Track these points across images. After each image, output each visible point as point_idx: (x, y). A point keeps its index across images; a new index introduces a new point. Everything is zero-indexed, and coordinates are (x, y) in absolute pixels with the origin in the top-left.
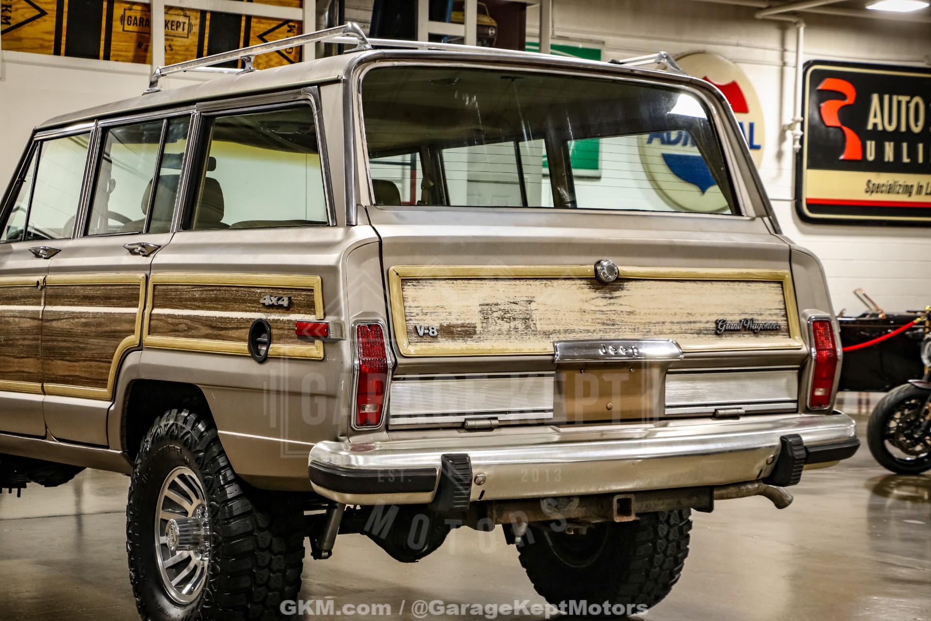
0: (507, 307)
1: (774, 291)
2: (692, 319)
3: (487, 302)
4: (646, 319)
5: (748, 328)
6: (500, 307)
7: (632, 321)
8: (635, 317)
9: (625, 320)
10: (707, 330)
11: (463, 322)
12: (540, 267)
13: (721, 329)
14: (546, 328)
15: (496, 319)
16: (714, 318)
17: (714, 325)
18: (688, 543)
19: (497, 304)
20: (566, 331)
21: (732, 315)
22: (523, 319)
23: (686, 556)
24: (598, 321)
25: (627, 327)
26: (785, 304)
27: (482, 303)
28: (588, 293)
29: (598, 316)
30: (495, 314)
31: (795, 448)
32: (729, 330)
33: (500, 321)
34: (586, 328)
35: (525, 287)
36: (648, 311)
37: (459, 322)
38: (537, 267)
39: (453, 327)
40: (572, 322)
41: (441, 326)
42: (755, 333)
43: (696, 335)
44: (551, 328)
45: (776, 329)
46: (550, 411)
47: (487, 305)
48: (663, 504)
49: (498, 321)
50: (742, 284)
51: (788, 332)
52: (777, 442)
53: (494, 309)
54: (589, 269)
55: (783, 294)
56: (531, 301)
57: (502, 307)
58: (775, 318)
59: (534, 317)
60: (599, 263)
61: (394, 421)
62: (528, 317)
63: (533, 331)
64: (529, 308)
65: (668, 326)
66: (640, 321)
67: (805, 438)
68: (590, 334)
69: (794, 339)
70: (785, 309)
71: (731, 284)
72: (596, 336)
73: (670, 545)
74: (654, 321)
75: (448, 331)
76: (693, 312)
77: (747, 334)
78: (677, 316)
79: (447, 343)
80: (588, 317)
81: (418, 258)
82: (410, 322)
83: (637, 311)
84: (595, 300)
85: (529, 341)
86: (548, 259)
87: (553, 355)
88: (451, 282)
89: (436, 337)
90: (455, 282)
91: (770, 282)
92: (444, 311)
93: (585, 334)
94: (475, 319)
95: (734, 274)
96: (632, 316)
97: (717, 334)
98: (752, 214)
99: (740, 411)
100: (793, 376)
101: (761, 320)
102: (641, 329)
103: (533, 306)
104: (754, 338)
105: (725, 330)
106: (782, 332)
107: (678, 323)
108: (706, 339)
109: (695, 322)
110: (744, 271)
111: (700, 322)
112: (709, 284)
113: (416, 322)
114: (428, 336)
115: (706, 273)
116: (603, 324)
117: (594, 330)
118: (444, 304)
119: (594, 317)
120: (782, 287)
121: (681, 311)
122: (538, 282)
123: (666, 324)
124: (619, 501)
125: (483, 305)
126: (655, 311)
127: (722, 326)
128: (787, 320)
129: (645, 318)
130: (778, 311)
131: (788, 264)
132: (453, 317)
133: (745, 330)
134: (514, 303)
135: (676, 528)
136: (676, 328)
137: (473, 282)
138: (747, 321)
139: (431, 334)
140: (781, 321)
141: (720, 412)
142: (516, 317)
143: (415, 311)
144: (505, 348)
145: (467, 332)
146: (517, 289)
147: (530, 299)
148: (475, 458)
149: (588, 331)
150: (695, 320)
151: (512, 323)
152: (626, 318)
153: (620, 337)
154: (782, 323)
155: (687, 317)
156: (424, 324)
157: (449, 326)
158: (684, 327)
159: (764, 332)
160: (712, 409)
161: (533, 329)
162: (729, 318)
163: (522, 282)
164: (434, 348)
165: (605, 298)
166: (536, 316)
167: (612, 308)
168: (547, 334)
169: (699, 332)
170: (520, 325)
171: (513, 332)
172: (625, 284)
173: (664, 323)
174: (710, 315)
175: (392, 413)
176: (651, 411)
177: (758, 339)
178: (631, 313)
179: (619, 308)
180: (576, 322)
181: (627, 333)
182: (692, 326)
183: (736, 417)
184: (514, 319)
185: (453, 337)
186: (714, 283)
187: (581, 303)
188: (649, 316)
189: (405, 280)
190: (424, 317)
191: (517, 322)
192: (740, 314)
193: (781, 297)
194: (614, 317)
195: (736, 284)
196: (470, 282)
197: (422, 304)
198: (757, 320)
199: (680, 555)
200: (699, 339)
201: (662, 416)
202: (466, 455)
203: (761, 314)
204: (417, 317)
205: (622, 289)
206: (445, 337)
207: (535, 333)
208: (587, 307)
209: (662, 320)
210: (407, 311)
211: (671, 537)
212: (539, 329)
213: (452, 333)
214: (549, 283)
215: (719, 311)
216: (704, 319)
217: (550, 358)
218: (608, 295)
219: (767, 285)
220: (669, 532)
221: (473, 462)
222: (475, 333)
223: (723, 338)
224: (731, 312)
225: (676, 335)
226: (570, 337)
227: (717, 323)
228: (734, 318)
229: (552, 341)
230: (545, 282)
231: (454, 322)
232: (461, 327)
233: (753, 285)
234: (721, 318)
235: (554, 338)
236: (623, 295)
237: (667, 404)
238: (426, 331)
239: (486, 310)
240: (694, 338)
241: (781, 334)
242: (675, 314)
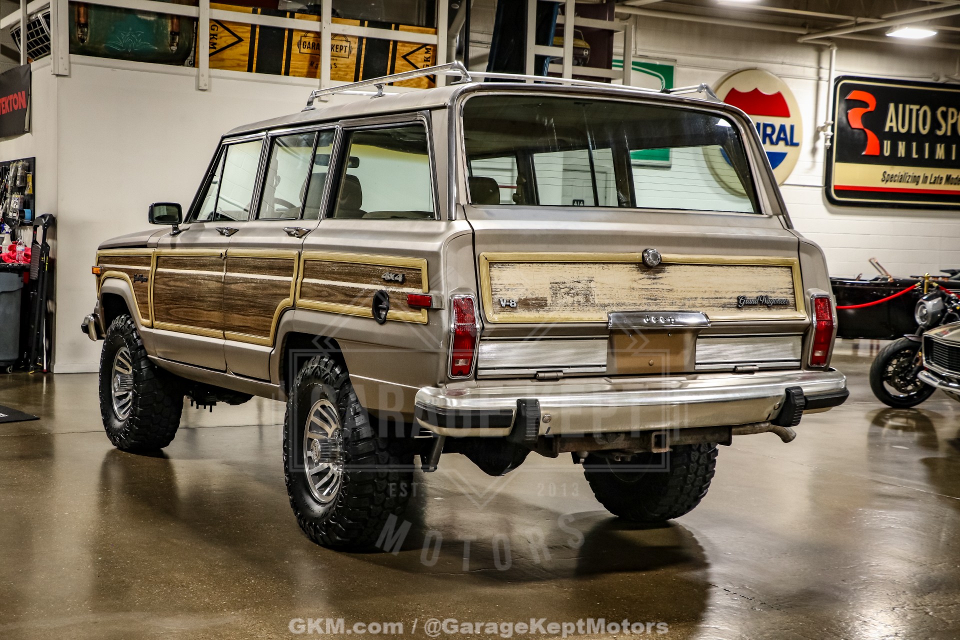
0: (572, 285)
1: (785, 274)
2: (718, 295)
3: (556, 281)
4: (683, 295)
5: (763, 302)
6: (566, 285)
7: (671, 296)
8: (673, 294)
9: (665, 296)
10: (730, 304)
11: (537, 296)
12: (599, 254)
13: (742, 303)
14: (602, 302)
15: (563, 294)
16: (737, 295)
17: (736, 301)
18: (714, 467)
19: (564, 283)
20: (618, 304)
21: (751, 292)
22: (584, 294)
23: (712, 476)
24: (644, 296)
25: (666, 301)
26: (793, 284)
27: (552, 282)
28: (636, 275)
29: (643, 292)
30: (562, 291)
31: (797, 398)
32: (747, 305)
33: (566, 296)
34: (634, 302)
35: (586, 269)
36: (684, 289)
37: (534, 297)
38: (596, 254)
39: (529, 300)
40: (623, 297)
41: (520, 299)
42: (768, 307)
43: (721, 308)
44: (607, 302)
45: (786, 304)
46: (604, 366)
47: (556, 283)
48: (692, 439)
49: (564, 296)
50: (759, 268)
51: (795, 307)
52: (782, 392)
53: (561, 286)
54: (638, 256)
55: (792, 277)
56: (591, 281)
57: (568, 285)
58: (785, 295)
59: (593, 293)
60: (646, 251)
61: (481, 373)
62: (588, 293)
63: (592, 304)
64: (589, 286)
65: (699, 301)
66: (677, 296)
67: (805, 390)
68: (637, 307)
69: (800, 312)
70: (793, 288)
71: (751, 268)
72: (642, 308)
73: (700, 468)
74: (688, 297)
75: (525, 304)
76: (720, 290)
77: (762, 308)
78: (707, 293)
79: (523, 312)
80: (636, 293)
81: (502, 246)
82: (496, 296)
83: (675, 289)
84: (643, 281)
85: (588, 312)
86: (605, 247)
87: (607, 323)
88: (529, 265)
89: (515, 308)
90: (531, 265)
91: (782, 267)
92: (522, 287)
93: (633, 307)
94: (547, 294)
95: (753, 261)
96: (671, 293)
97: (738, 307)
98: (770, 212)
99: (755, 367)
100: (798, 341)
101: (773, 296)
102: (677, 303)
103: (592, 285)
104: (767, 311)
105: (745, 305)
106: (790, 306)
107: (707, 298)
108: (729, 311)
109: (720, 298)
110: (762, 258)
111: (725, 298)
112: (733, 268)
113: (500, 296)
114: (509, 307)
115: (731, 260)
116: (648, 299)
117: (640, 304)
118: (523, 282)
119: (640, 294)
120: (791, 271)
121: (710, 289)
122: (597, 266)
123: (698, 299)
124: (656, 436)
125: (553, 283)
126: (690, 289)
127: (742, 301)
128: (795, 297)
129: (681, 294)
130: (787, 290)
131: (797, 253)
132: (529, 292)
133: (761, 305)
134: (577, 282)
135: (705, 455)
136: (705, 302)
137: (546, 265)
138: (762, 297)
139: (511, 305)
140: (790, 297)
141: (739, 368)
142: (579, 292)
143: (500, 287)
144: (569, 317)
145: (540, 304)
146: (580, 271)
147: (590, 279)
148: (543, 403)
149: (635, 304)
150: (721, 296)
151: (575, 297)
152: (667, 295)
153: (661, 310)
154: (790, 298)
155: (715, 294)
156: (505, 297)
157: (526, 300)
158: (712, 301)
159: (775, 307)
160: (732, 366)
161: (592, 302)
162: (748, 295)
163: (585, 265)
164: (513, 317)
165: (650, 278)
166: (595, 291)
167: (655, 286)
168: (604, 306)
169: (724, 306)
170: (581, 299)
171: (576, 305)
172: (666, 267)
173: (696, 298)
174: (733, 292)
175: (480, 366)
176: (683, 367)
177: (771, 312)
178: (670, 290)
179: (660, 287)
180: (626, 297)
181: (667, 306)
182: (719, 301)
183: (751, 372)
184: (578, 294)
185: (529, 308)
186: (737, 267)
187: (631, 282)
188: (684, 293)
189: (492, 264)
190: (506, 292)
191: (579, 297)
192: (757, 292)
193: (790, 279)
194: (657, 294)
195: (755, 268)
196: (543, 265)
197: (505, 282)
198: (771, 297)
199: (708, 476)
200: (724, 311)
201: (693, 371)
202: (537, 400)
203: (774, 292)
204: (501, 292)
205: (664, 272)
206: (522, 308)
207: (593, 305)
208: (635, 285)
209: (694, 296)
210: (493, 287)
211: (701, 461)
212: (597, 302)
213: (528, 304)
214: (605, 266)
215: (741, 289)
216: (728, 296)
217: (605, 325)
218: (652, 276)
219: (780, 269)
220: (699, 458)
221: (541, 405)
222: (546, 305)
223: (743, 311)
224: (750, 290)
225: (706, 308)
226: (622, 309)
227: (738, 299)
228: (752, 295)
229: (607, 312)
230: (602, 265)
231: (530, 296)
232: (535, 300)
233: (768, 269)
234: (742, 295)
235: (609, 309)
236: (664, 276)
237: (697, 362)
238: (508, 303)
239: (556, 287)
240: (720, 310)
241: (789, 308)
242: (705, 292)
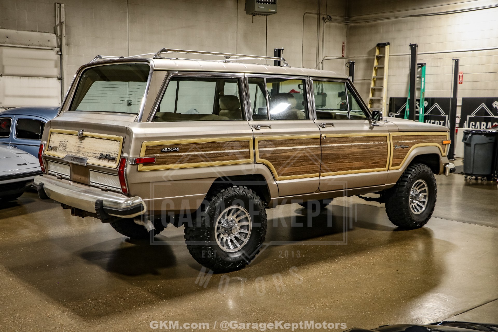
1: (118, 145)
5: (107, 158)
10: (97, 157)
11: (56, 146)
13: (102, 157)
16: (100, 153)
17: (100, 155)
20: (71, 152)
24: (77, 149)
26: (119, 150)
27: (60, 141)
28: (78, 140)
33: (61, 147)
36: (87, 148)
38: (71, 131)
43: (95, 158)
44: (69, 150)
45: (114, 160)
46: (69, 176)
50: (111, 141)
57: (63, 142)
58: (115, 155)
59: (67, 146)
61: (49, 172)
67: (104, 202)
69: (116, 164)
70: (119, 152)
74: (87, 152)
76: (96, 150)
77: (106, 160)
79: (52, 152)
80: (75, 148)
81: (55, 127)
84: (78, 143)
85: (64, 154)
87: (64, 159)
89: (52, 150)
94: (58, 145)
95: (108, 137)
97: (99, 159)
101: (111, 155)
102: (84, 154)
103: (68, 143)
107: (92, 153)
108: (96, 160)
109: (95, 153)
110: (112, 136)
111: (97, 154)
114: (50, 149)
116: (77, 151)
118: (55, 140)
120: (120, 143)
121: (94, 149)
128: (118, 157)
130: (117, 153)
131: (125, 134)
132: (55, 144)
136: (91, 155)
138: (107, 155)
146: (66, 137)
149: (74, 153)
154: (116, 157)
155: (94, 151)
157: (54, 147)
158: (93, 155)
159: (110, 160)
161: (66, 150)
162: (103, 153)
167: (80, 146)
168: (68, 152)
170: (64, 148)
171: (62, 150)
172: (85, 138)
173: (89, 152)
177: (109, 163)
178: (84, 148)
179: (82, 146)
180: (73, 149)
181: (81, 155)
182: (95, 155)
184: (64, 146)
185: (54, 150)
186: (104, 140)
187: (75, 143)
188: (87, 150)
189: (51, 133)
192: (106, 152)
193: (119, 147)
194: (80, 149)
195: (109, 141)
196: (60, 134)
197: (52, 140)
201: (90, 185)
203: (112, 153)
204: (51, 143)
205: (84, 140)
208: (76, 145)
210: (50, 141)
215: (102, 150)
218: (81, 141)
219: (117, 142)
222: (57, 149)
223: (100, 161)
225: (90, 157)
226: (71, 154)
228: (105, 154)
230: (71, 135)
236: (83, 142)
237: (91, 181)
239: (60, 143)
241: (115, 162)
242: (92, 150)
